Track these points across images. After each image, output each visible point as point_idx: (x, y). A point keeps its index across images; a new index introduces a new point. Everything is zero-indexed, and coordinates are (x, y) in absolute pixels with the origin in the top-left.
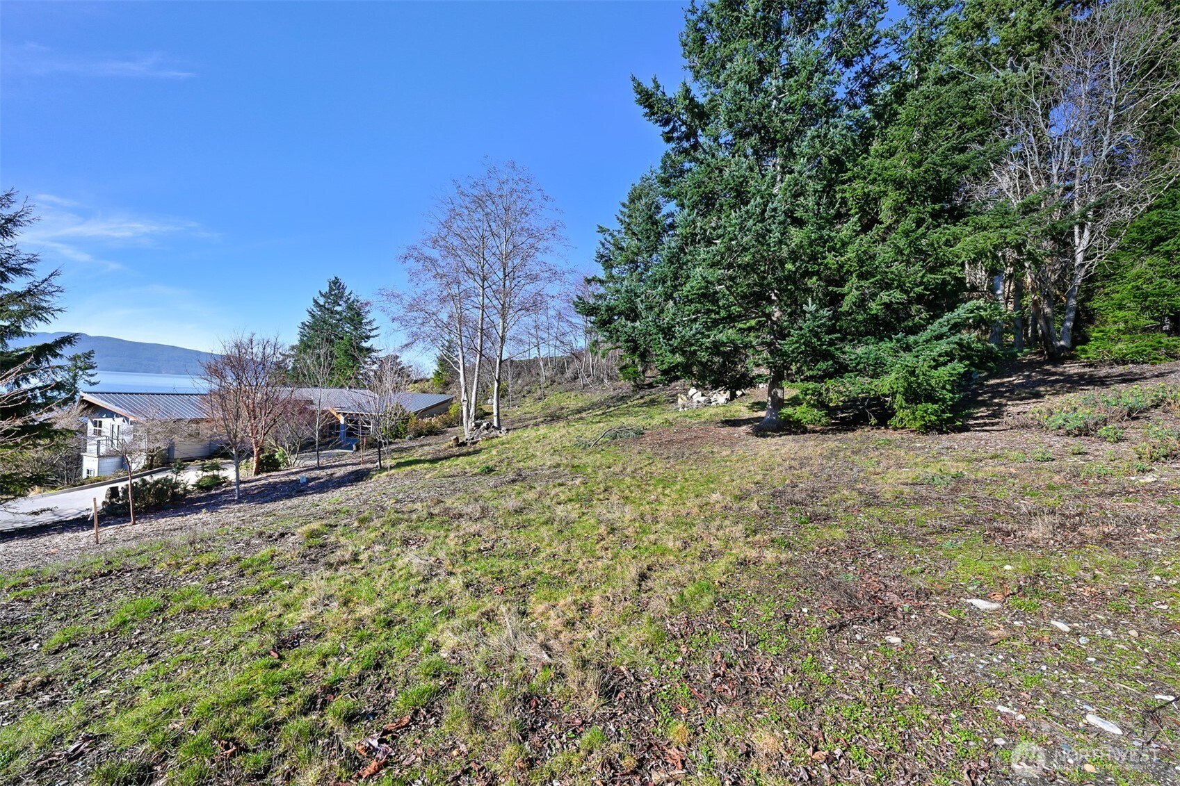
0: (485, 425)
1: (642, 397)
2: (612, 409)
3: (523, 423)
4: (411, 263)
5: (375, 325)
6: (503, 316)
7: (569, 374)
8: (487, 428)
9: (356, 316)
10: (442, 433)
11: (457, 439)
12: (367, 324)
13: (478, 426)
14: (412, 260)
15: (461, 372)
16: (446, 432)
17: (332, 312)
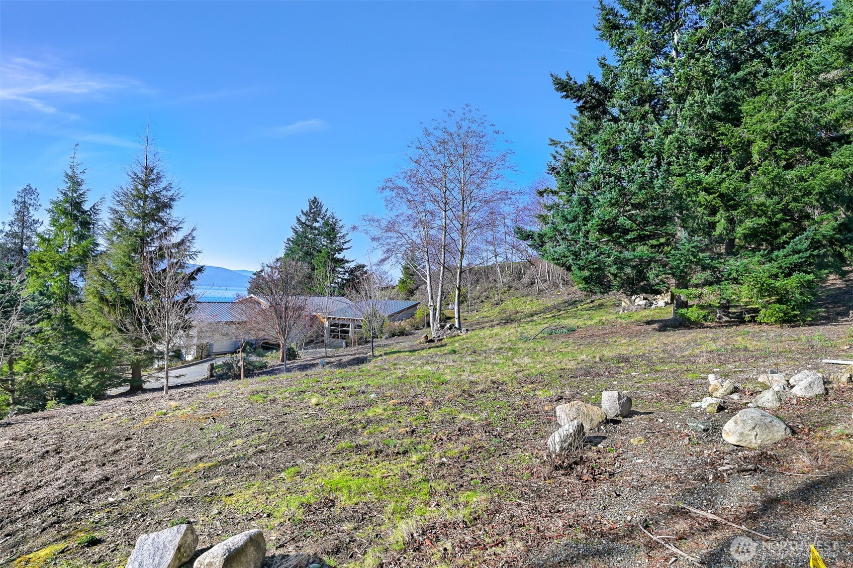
0: (448, 325)
1: (592, 302)
2: (562, 312)
3: (480, 325)
4: (387, 192)
5: (347, 238)
6: (463, 234)
7: (526, 280)
8: (450, 328)
9: (331, 232)
10: (411, 334)
11: (426, 337)
12: (341, 238)
13: (442, 327)
14: (388, 190)
15: (428, 282)
16: (414, 333)
17: (312, 229)
